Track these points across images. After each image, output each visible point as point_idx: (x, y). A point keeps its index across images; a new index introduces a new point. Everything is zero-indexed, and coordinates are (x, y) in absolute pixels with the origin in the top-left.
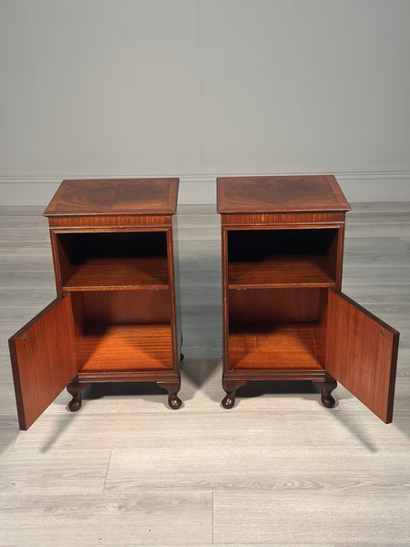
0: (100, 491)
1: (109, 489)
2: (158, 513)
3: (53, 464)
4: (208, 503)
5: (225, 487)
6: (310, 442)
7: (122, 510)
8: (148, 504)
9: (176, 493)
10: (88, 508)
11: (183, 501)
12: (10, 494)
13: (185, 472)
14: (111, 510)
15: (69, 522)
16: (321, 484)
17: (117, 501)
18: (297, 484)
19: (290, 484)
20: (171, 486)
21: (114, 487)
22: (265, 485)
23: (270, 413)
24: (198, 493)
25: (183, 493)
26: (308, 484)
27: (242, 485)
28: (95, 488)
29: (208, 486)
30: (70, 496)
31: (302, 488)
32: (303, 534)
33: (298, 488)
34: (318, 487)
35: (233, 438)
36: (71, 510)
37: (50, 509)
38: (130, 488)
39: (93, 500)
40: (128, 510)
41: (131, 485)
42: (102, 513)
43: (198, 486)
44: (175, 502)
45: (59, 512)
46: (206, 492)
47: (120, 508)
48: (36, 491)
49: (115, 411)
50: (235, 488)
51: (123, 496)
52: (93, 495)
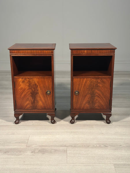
0: (25, 147)
1: (28, 147)
2: (46, 154)
4: (65, 151)
5: (72, 146)
6: (102, 134)
7: (33, 153)
8: (43, 151)
9: (53, 148)
10: (20, 152)
11: (56, 150)
13: (57, 142)
14: (29, 153)
15: (12, 156)
17: (31, 150)
18: (98, 146)
19: (95, 146)
20: (52, 146)
21: (30, 146)
22: (87, 146)
23: (87, 125)
24: (62, 148)
25: (56, 148)
26: (102, 146)
27: (77, 146)
28: (23, 146)
29: (65, 146)
30: (13, 149)
31: (100, 147)
32: (101, 161)
34: (106, 147)
36: (14, 153)
37: (6, 152)
40: (35, 153)
41: (37, 145)
42: (25, 154)
43: (62, 146)
45: (9, 153)
46: (64, 148)
47: (32, 152)
49: (32, 124)
50: (75, 147)
51: (33, 149)
52: (22, 149)
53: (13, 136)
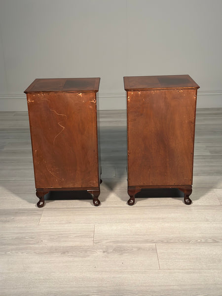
0: (91, 244)
1: (96, 243)
2: (127, 254)
3: (63, 231)
4: (154, 250)
5: (162, 242)
6: (207, 220)
9: (135, 245)
10: (86, 252)
11: (139, 249)
12: (41, 246)
14: (99, 253)
15: (76, 259)
16: (217, 240)
17: (102, 249)
18: (203, 240)
19: (199, 241)
20: (132, 242)
21: (99, 242)
22: (187, 241)
24: (148, 245)
25: (139, 245)
26: (210, 240)
27: (172, 241)
28: (88, 243)
29: (152, 242)
31: (206, 242)
33: (204, 243)
34: (216, 242)
36: (76, 253)
37: (64, 253)
38: (108, 242)
39: (88, 249)
40: (108, 253)
42: (94, 255)
43: (147, 241)
44: (134, 249)
45: (69, 254)
46: (151, 244)
47: (104, 252)
48: (54, 244)
50: (168, 242)
51: (105, 247)
52: (88, 246)
53: (69, 225)
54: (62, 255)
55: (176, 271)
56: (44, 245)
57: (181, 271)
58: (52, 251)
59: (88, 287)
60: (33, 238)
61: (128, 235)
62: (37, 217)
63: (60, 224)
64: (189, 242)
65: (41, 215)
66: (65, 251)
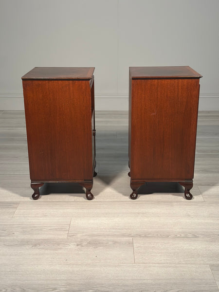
0: (65, 237)
1: (70, 236)
2: (101, 248)
4: (131, 244)
5: (140, 236)
7: (79, 246)
8: (94, 243)
9: (111, 239)
10: (59, 245)
11: (115, 242)
12: (12, 238)
14: (72, 246)
16: (197, 236)
17: (76, 242)
18: (183, 235)
19: (179, 235)
20: (108, 235)
21: (74, 235)
22: (165, 236)
24: (124, 239)
25: (115, 239)
26: (190, 236)
27: (150, 236)
28: (63, 236)
29: (129, 236)
31: (186, 237)
33: (184, 238)
34: (196, 237)
35: (143, 213)
36: (48, 245)
37: (35, 245)
38: (83, 236)
39: (61, 241)
40: (82, 246)
41: (84, 234)
42: (67, 247)
43: (124, 235)
44: (110, 243)
45: (41, 247)
47: (77, 245)
48: (27, 237)
50: (145, 236)
51: (79, 240)
52: (62, 239)
53: (45, 218)
54: (33, 248)
55: (151, 265)
56: (15, 238)
57: (157, 265)
58: (23, 243)
59: (56, 280)
60: (5, 231)
61: (105, 229)
62: (11, 210)
63: (36, 217)
64: (168, 236)
65: (16, 208)
66: (36, 244)
